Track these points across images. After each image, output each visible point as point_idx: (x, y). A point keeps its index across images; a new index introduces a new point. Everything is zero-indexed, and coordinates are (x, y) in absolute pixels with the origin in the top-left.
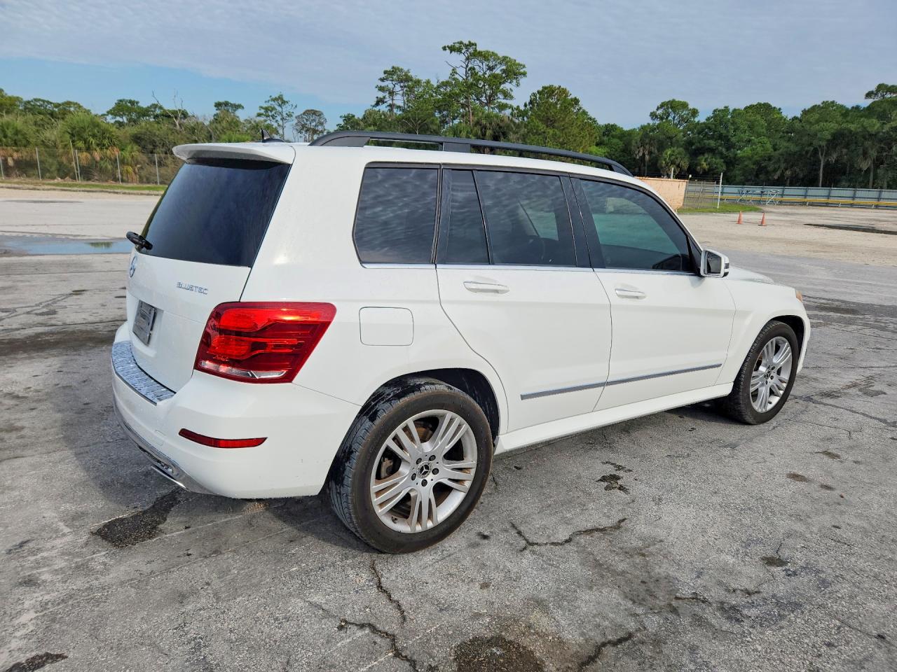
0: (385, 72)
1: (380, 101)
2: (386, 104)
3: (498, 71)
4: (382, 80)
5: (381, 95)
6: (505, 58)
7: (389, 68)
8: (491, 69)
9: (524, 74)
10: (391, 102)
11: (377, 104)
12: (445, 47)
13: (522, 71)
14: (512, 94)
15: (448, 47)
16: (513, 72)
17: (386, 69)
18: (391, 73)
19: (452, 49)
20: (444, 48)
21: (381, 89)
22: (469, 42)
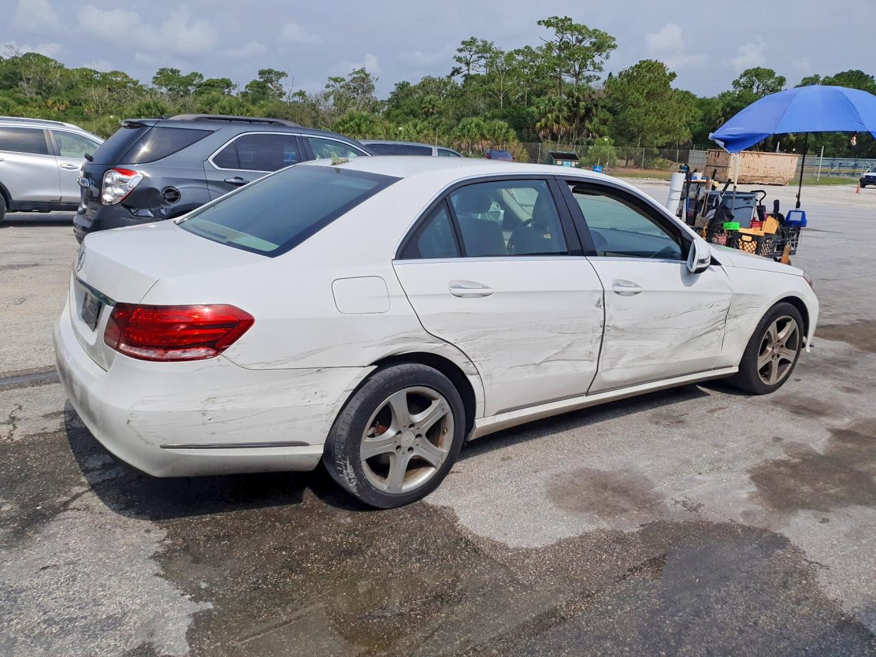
0: (463, 43)
1: (456, 71)
2: (461, 75)
3: (586, 43)
4: (460, 50)
5: (458, 65)
6: (595, 31)
7: (468, 39)
8: (580, 42)
9: (614, 47)
10: (467, 72)
11: (453, 74)
12: (540, 21)
13: (612, 44)
14: (603, 66)
15: (544, 21)
16: (603, 44)
17: (465, 40)
18: (469, 44)
19: (548, 24)
20: (539, 23)
21: (459, 60)
22: (566, 17)
